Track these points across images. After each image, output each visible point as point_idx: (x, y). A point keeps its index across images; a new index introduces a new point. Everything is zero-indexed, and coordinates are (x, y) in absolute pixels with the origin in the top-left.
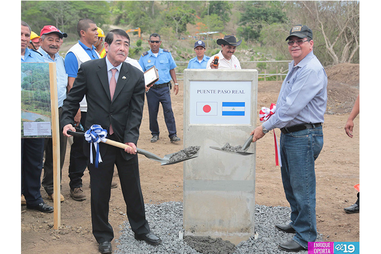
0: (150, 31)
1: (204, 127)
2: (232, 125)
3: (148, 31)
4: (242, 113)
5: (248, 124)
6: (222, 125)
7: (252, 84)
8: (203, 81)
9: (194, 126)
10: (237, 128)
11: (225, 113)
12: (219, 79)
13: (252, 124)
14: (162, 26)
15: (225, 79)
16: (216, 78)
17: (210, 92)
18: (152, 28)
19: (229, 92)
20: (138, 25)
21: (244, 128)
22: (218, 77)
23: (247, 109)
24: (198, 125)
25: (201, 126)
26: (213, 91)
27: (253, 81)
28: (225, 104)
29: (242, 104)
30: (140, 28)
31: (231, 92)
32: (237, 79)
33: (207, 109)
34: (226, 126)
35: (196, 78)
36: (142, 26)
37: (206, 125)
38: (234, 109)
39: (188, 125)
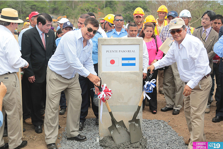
0: (72, 17)
1: (111, 73)
2: (128, 72)
3: (71, 17)
4: (134, 64)
5: (138, 71)
6: (122, 72)
7: (140, 47)
8: (110, 45)
9: (105, 73)
10: (131, 73)
11: (123, 65)
12: (120, 44)
13: (140, 71)
14: (79, 14)
15: (123, 44)
16: (118, 43)
17: (114, 52)
18: (73, 16)
19: (126, 51)
20: (65, 14)
21: (135, 73)
22: (119, 42)
23: (137, 62)
24: (107, 72)
25: (109, 73)
26: (116, 51)
27: (141, 45)
28: (123, 59)
29: (134, 59)
30: (66, 15)
31: (127, 51)
32: (130, 44)
33: (112, 62)
34: (124, 73)
35: (105, 43)
36: (67, 14)
37: (112, 72)
38: (129, 62)
39: (101, 72)
